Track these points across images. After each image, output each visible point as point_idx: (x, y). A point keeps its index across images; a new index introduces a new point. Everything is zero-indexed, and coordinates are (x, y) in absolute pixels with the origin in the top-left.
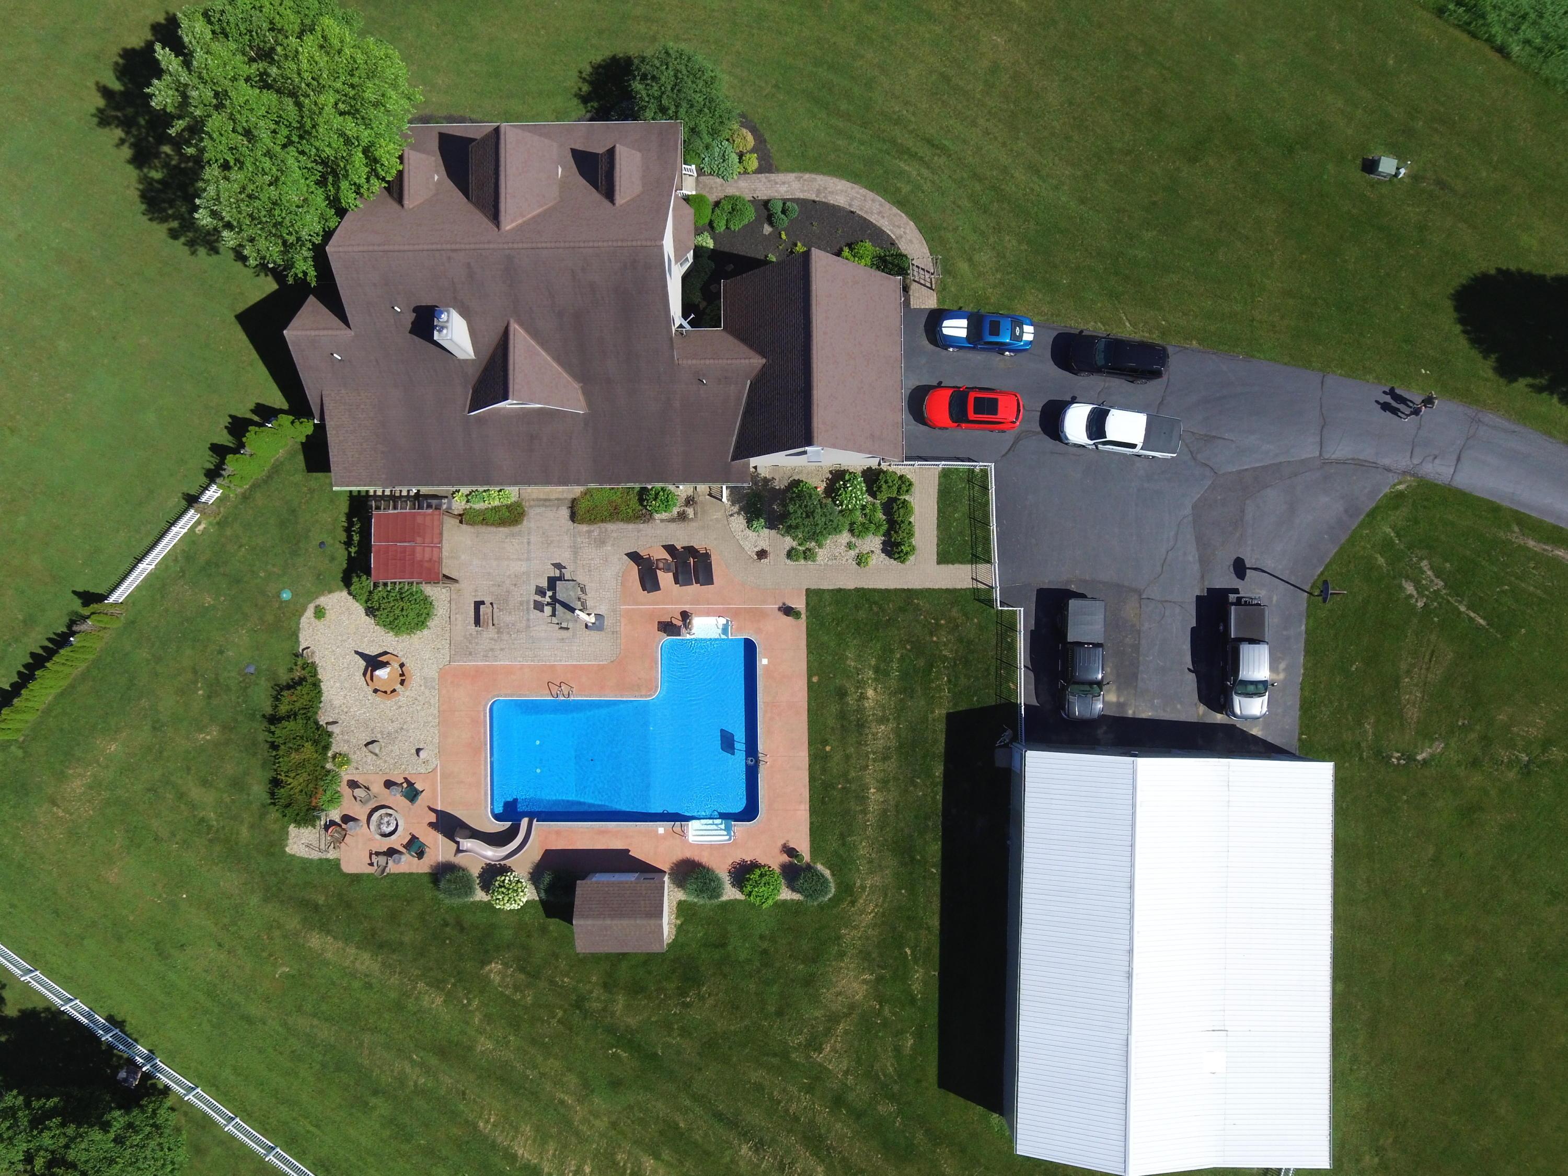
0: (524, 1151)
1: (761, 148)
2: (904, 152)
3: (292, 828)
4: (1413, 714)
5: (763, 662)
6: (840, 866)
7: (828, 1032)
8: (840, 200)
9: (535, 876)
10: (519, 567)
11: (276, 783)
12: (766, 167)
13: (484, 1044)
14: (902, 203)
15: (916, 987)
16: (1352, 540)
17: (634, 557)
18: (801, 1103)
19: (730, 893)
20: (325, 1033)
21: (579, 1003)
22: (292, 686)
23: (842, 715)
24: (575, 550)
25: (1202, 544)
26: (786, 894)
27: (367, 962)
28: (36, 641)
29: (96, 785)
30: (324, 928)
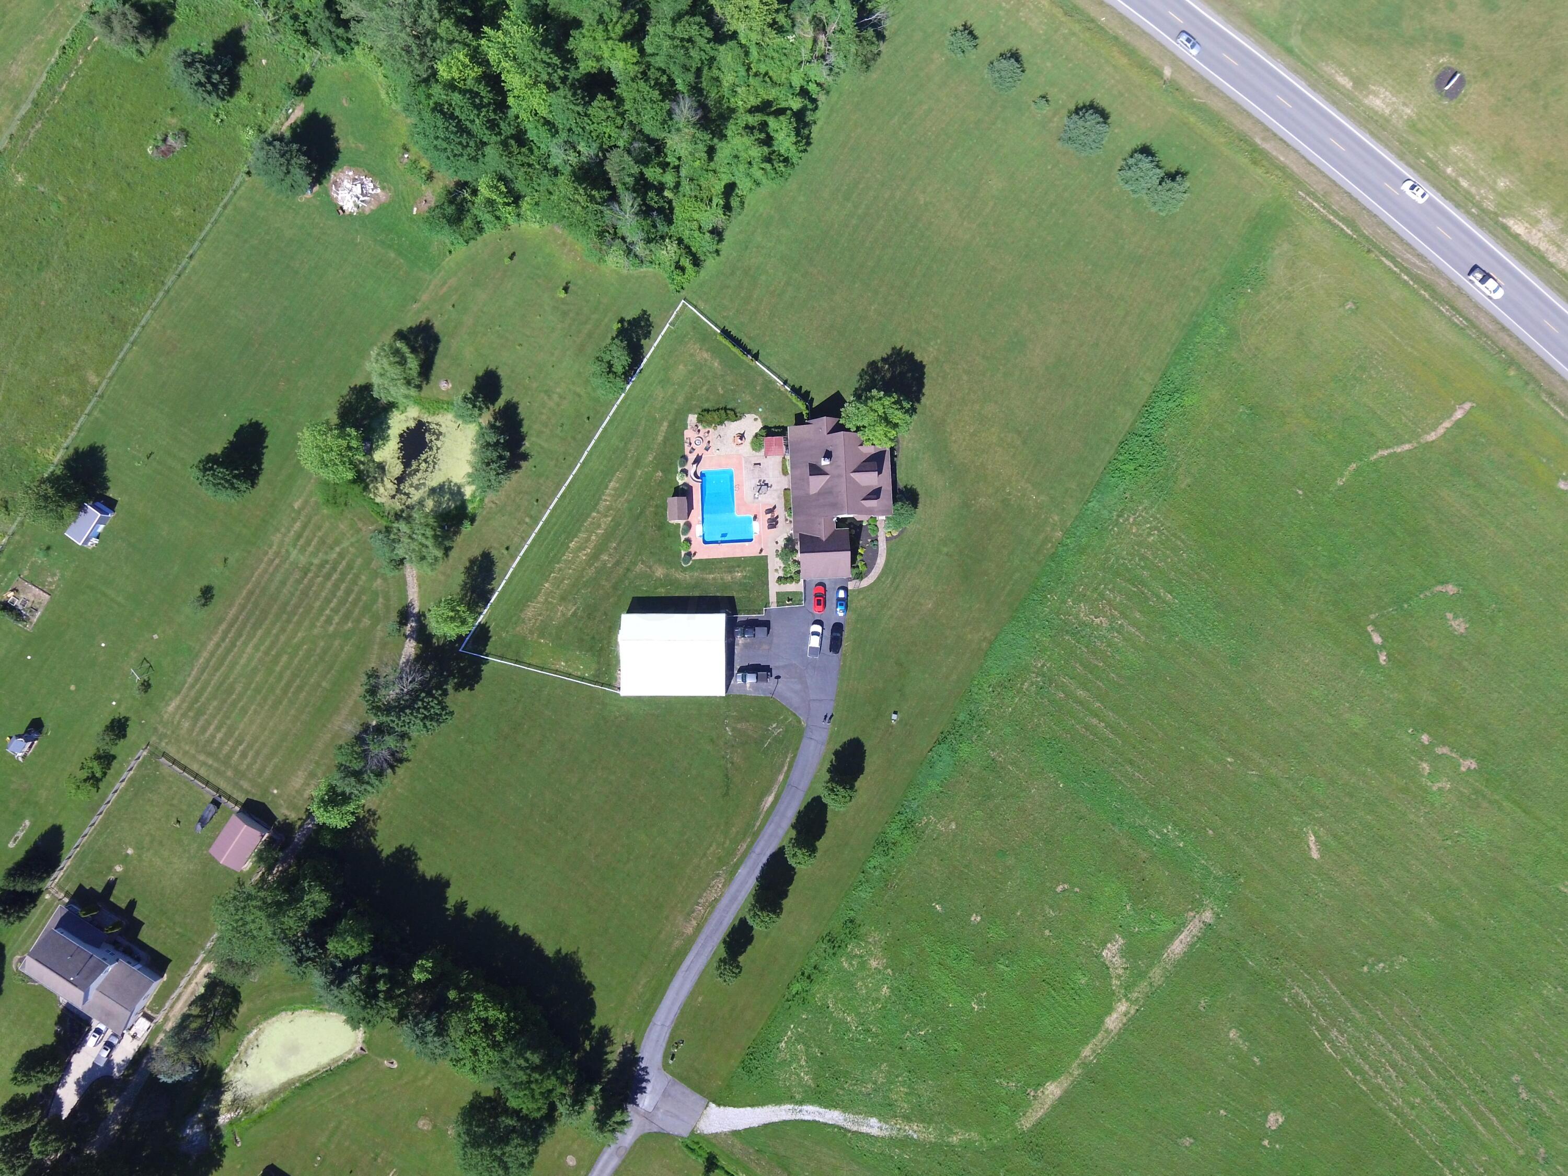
0: (612, 484)
1: (893, 538)
2: (894, 578)
3: (696, 416)
4: (739, 726)
5: (747, 544)
6: (691, 568)
7: (647, 566)
8: (878, 561)
9: (685, 484)
10: (771, 474)
11: (708, 411)
12: (887, 539)
13: (639, 472)
14: (878, 578)
15: (659, 590)
16: (787, 709)
17: (775, 507)
18: (627, 560)
19: (683, 538)
20: (641, 429)
21: (652, 498)
22: (735, 414)
23: (733, 567)
24: (776, 490)
25: (784, 667)
26: (683, 553)
27: (660, 438)
28: (745, 340)
29: (706, 360)
30: (669, 426)
